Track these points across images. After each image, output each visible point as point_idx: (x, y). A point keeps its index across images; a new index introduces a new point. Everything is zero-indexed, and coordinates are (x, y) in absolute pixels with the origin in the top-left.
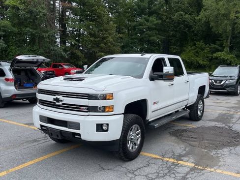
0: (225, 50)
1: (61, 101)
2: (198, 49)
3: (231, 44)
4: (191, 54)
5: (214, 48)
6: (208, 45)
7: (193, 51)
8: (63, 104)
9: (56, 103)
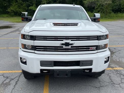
0: (33, 5)
1: (72, 44)
2: (19, 4)
3: (36, 2)
4: (16, 7)
5: (28, 4)
6: (24, 2)
7: (17, 5)
8: (71, 47)
9: (64, 47)
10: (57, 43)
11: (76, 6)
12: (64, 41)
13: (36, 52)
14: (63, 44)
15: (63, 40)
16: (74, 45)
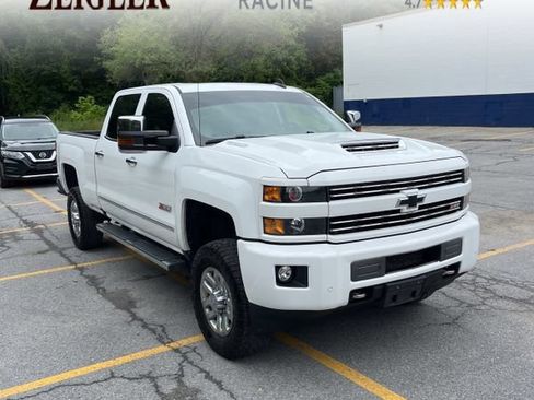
1: (421, 199)
8: (420, 208)
9: (405, 210)
10: (387, 202)
11: (290, 89)
12: (405, 194)
13: (332, 238)
14: (403, 203)
15: (398, 192)
16: (425, 202)
